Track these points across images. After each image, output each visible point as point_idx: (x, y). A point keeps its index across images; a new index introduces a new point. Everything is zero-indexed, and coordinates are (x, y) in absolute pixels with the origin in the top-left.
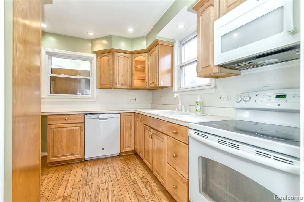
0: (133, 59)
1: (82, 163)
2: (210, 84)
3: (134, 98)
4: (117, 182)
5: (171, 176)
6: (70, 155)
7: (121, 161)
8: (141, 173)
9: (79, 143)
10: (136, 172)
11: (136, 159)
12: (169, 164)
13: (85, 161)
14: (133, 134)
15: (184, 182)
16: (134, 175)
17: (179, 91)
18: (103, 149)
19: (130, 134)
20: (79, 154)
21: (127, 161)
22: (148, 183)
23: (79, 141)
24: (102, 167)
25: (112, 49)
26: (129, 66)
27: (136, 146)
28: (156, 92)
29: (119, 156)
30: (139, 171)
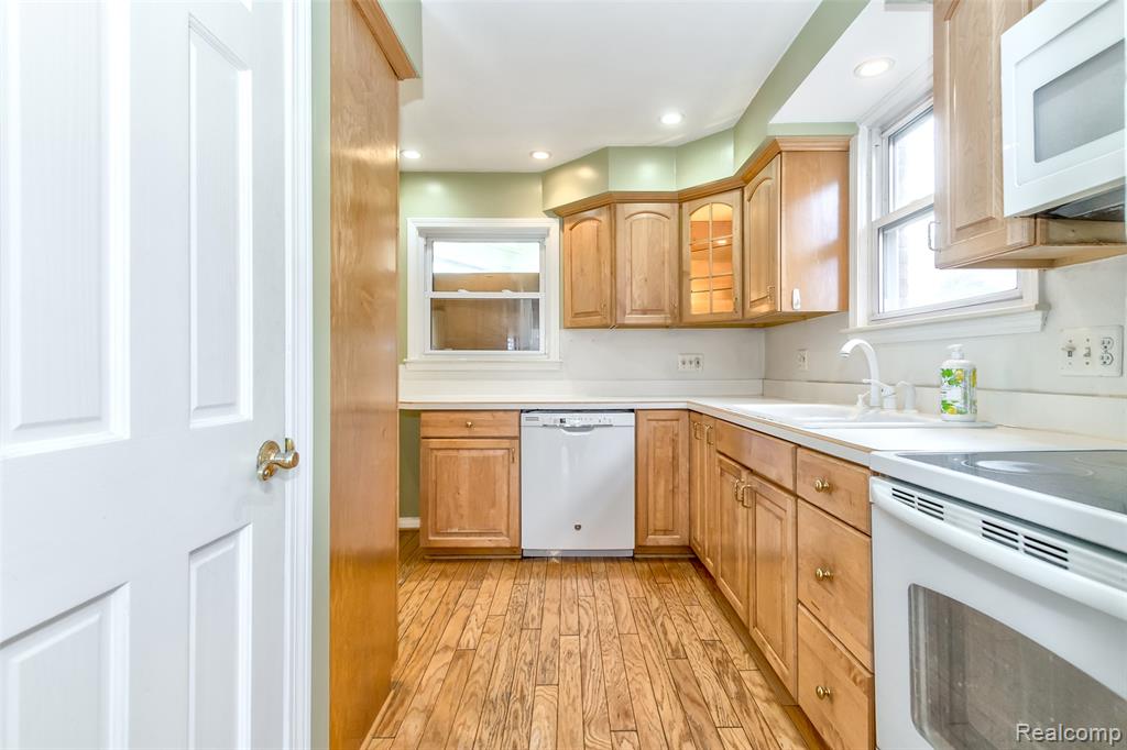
0: (685, 219)
1: (516, 564)
2: (1018, 295)
3: (693, 358)
4: (616, 641)
5: (813, 653)
6: (481, 534)
7: (639, 576)
8: (708, 627)
9: (504, 499)
10: (688, 619)
11: (694, 579)
12: (802, 604)
13: (523, 558)
14: (684, 487)
15: (858, 680)
16: (679, 629)
17: (875, 325)
18: (578, 527)
19: (671, 487)
20: (505, 533)
21: (661, 579)
22: (731, 665)
23: (506, 493)
24: (575, 586)
25: (610, 194)
26: (668, 243)
27: (695, 531)
28: (779, 333)
29: (633, 558)
30: (700, 618)
